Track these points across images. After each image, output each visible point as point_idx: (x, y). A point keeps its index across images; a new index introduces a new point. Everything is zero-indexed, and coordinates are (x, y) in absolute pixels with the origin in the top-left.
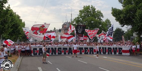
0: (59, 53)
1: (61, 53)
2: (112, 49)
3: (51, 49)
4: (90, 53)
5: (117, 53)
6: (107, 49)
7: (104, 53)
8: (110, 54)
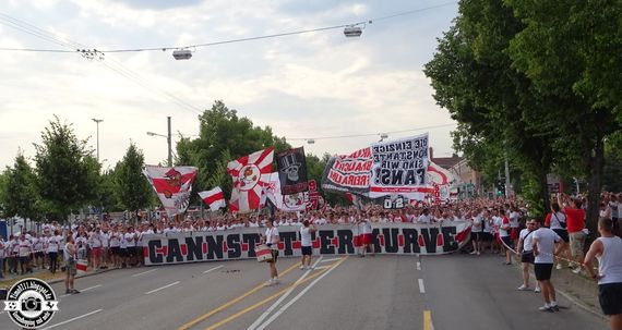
0: (231, 254)
2: (419, 233)
4: (342, 251)
6: (401, 233)
8: (412, 253)
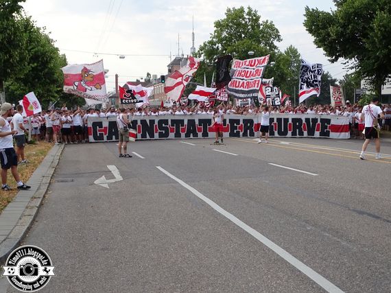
0: (161, 135)
1: (166, 135)
2: (304, 122)
3: (139, 123)
4: (244, 134)
5: (317, 134)
6: (290, 121)
7: (283, 134)
8: (298, 136)
